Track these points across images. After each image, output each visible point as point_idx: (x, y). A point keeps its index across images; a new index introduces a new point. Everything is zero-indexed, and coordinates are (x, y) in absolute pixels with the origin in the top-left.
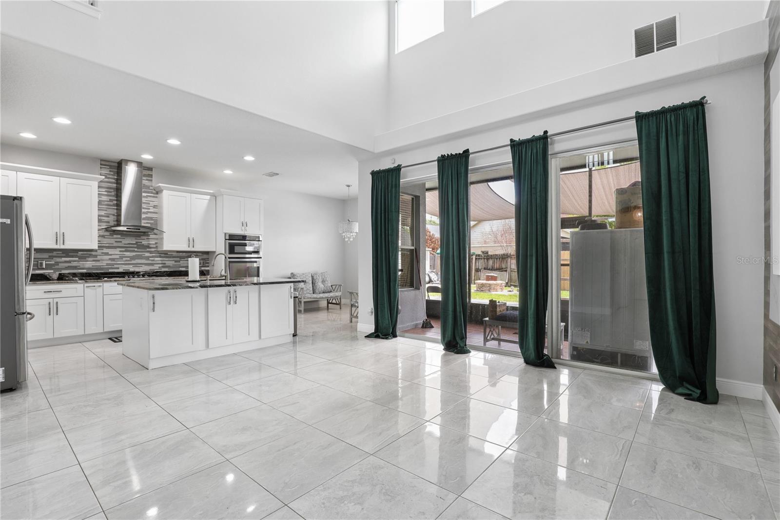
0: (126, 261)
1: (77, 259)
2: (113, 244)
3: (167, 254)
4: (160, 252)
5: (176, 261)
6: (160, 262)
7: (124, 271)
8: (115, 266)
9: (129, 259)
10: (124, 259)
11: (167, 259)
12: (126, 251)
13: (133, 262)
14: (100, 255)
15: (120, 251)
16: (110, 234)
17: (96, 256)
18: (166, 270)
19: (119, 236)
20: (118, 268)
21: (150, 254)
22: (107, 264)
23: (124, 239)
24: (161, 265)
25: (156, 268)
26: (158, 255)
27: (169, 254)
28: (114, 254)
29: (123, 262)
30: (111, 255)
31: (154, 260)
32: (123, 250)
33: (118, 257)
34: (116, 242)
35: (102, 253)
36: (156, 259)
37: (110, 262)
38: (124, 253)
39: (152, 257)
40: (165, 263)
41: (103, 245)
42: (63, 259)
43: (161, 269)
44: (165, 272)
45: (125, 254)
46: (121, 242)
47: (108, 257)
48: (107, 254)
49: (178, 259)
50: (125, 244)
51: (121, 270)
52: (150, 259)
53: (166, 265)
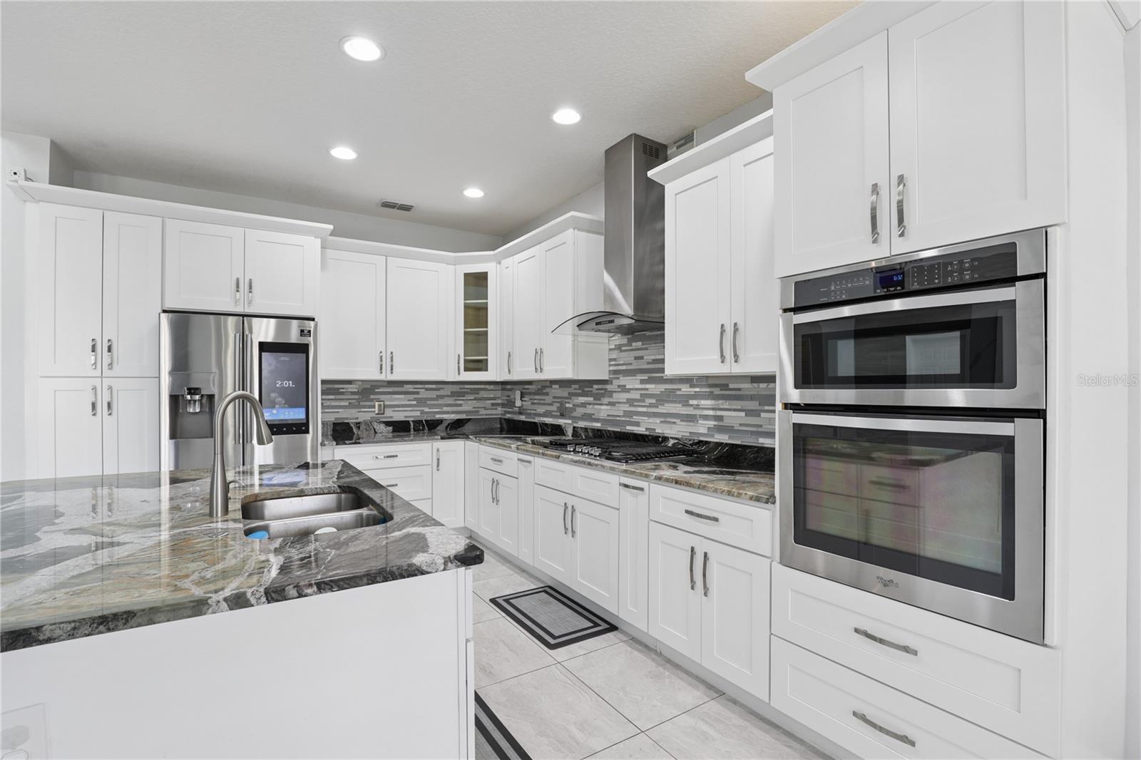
0: (651, 406)
1: (592, 399)
2: (631, 364)
3: (724, 387)
4: (711, 382)
5: (749, 413)
6: (711, 413)
7: (647, 433)
8: (635, 418)
9: (653, 401)
10: (648, 401)
11: (726, 405)
12: (650, 381)
13: (661, 409)
14: (615, 392)
15: (642, 382)
16: (628, 339)
17: (610, 394)
18: (723, 438)
19: (639, 344)
20: (637, 424)
21: (691, 387)
22: (627, 414)
23: (647, 349)
24: (712, 423)
25: (702, 430)
26: (708, 390)
27: (731, 386)
28: (632, 389)
29: (644, 410)
30: (628, 391)
31: (697, 407)
32: (645, 377)
33: (636, 395)
34: (636, 358)
35: (619, 386)
36: (704, 403)
37: (627, 408)
38: (648, 386)
39: (695, 396)
40: (720, 418)
41: (620, 368)
42: (580, 398)
43: (713, 436)
44: (719, 444)
45: (647, 389)
46: (642, 358)
47: (623, 397)
48: (623, 389)
49: (753, 405)
50: (648, 363)
51: (640, 430)
52: (691, 402)
53: (726, 422)
